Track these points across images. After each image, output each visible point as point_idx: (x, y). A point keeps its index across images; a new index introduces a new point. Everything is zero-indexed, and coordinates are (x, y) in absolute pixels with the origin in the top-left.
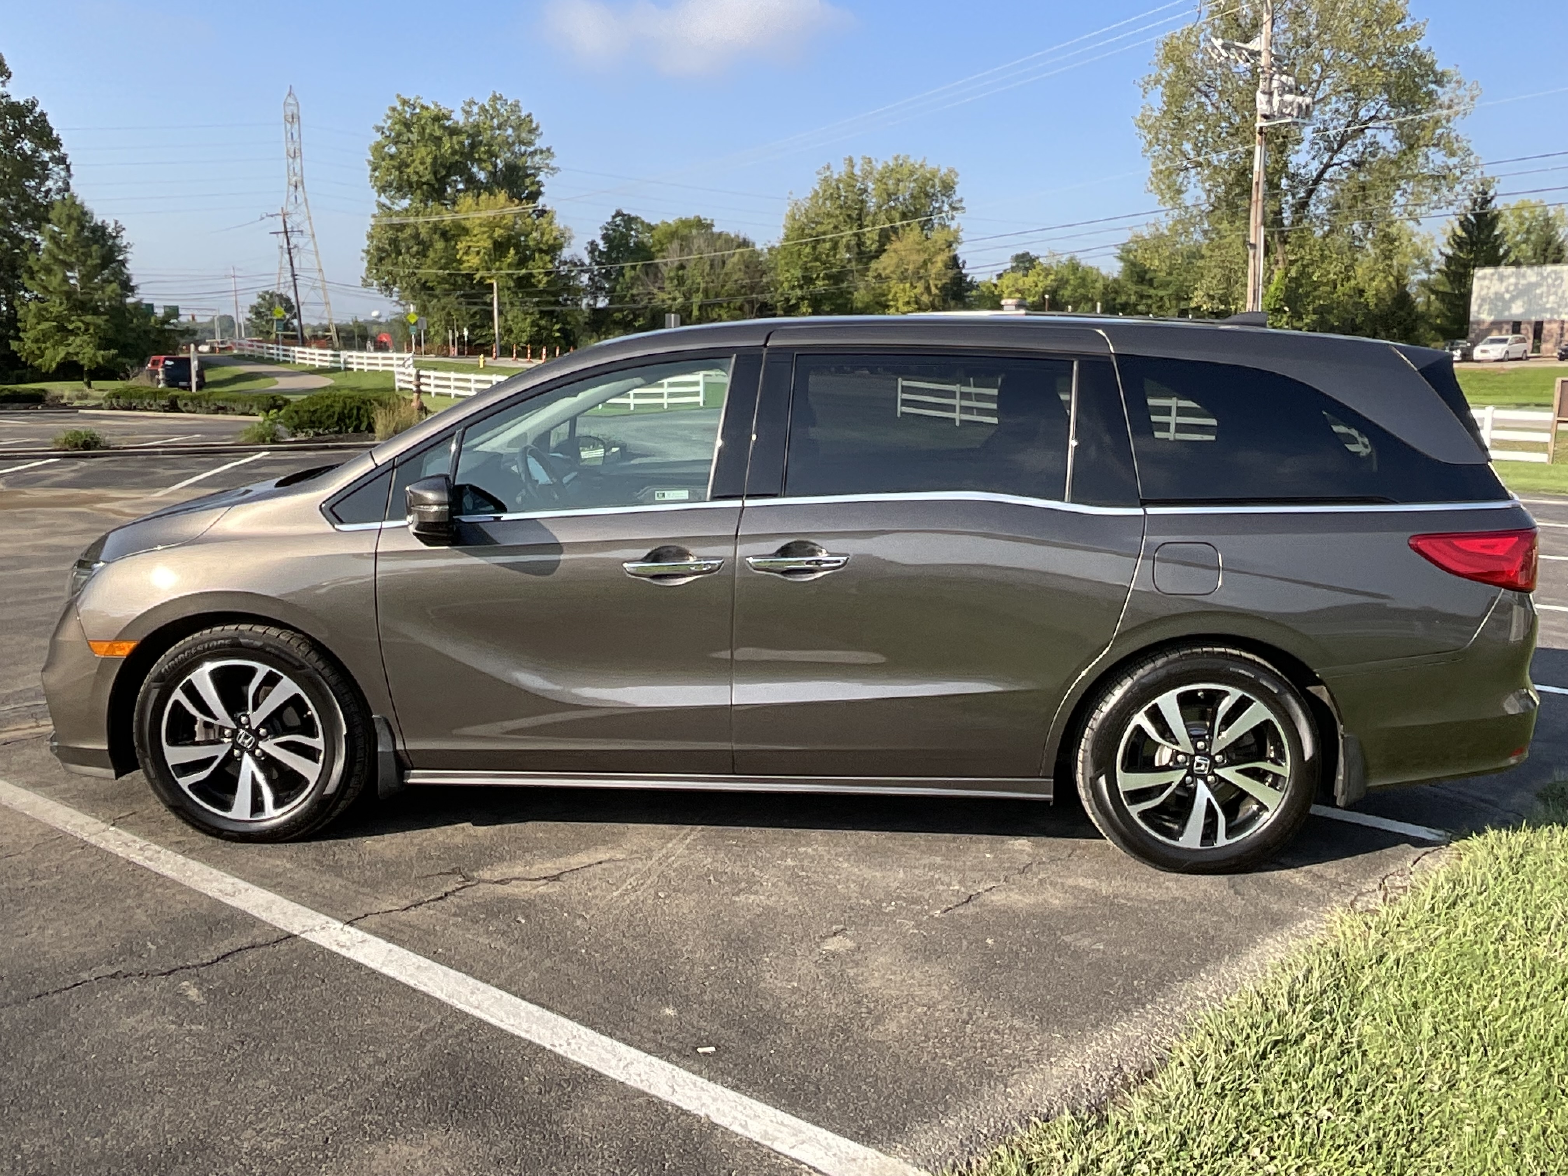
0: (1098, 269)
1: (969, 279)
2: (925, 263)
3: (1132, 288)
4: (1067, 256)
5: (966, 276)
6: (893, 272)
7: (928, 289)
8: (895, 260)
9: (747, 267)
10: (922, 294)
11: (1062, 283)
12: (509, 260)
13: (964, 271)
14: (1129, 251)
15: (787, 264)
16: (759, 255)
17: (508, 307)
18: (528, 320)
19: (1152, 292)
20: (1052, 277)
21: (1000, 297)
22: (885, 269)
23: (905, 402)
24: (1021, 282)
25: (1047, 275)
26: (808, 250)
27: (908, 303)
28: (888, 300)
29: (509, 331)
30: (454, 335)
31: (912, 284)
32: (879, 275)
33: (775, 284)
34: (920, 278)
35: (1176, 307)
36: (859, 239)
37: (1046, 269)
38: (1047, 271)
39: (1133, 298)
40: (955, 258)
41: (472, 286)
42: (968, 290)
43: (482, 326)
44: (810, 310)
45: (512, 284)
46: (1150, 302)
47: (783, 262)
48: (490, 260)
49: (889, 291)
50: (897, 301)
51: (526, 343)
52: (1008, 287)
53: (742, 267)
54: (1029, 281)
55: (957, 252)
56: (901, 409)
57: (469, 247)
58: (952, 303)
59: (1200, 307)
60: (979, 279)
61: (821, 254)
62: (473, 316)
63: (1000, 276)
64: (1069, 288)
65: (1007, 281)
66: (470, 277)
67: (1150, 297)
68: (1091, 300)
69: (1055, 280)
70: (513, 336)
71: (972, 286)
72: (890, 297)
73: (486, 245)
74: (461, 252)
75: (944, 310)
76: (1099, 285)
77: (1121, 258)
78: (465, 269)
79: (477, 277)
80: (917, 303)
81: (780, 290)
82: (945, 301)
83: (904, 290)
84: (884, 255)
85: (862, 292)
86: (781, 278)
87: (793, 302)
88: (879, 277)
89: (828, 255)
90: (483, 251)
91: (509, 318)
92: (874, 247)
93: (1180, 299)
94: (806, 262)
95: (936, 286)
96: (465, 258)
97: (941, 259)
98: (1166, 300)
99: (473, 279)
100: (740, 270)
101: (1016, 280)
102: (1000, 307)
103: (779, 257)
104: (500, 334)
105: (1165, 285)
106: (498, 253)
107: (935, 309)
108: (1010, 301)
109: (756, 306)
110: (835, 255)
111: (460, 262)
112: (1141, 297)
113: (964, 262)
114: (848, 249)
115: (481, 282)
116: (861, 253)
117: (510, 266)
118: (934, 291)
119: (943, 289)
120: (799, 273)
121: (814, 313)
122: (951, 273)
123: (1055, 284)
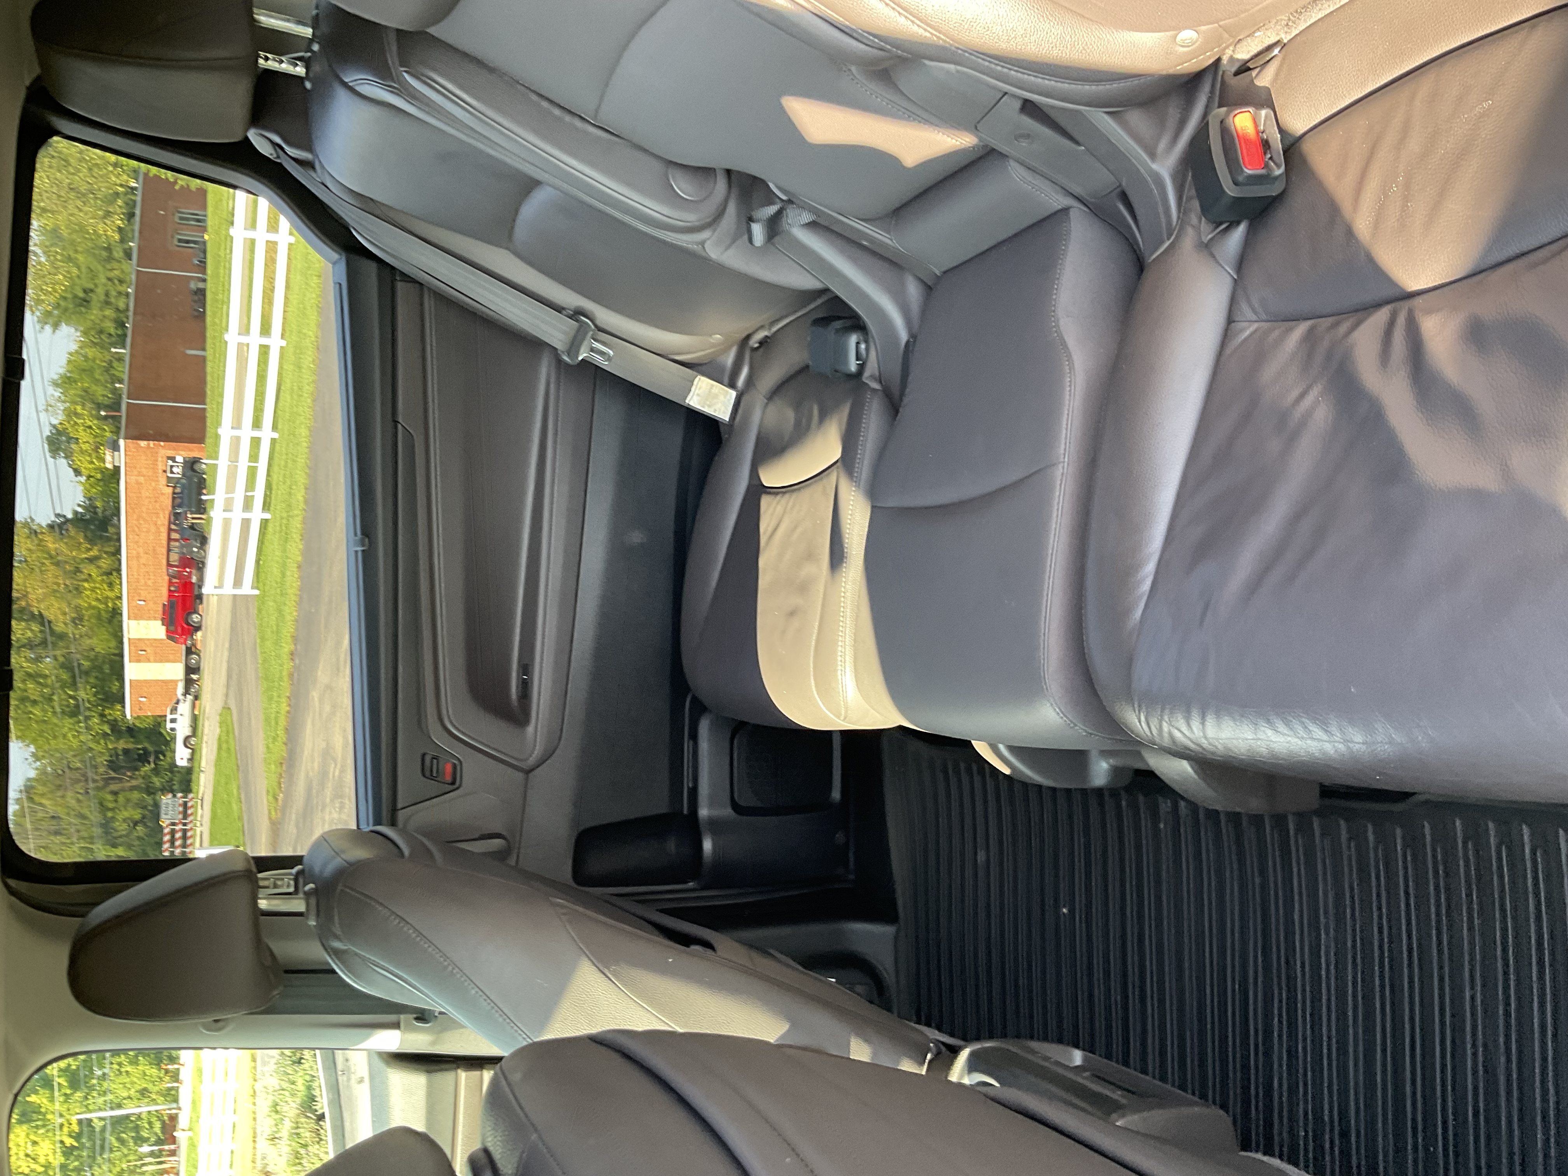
0: (71, 354)
1: (80, 510)
2: (57, 564)
3: (95, 313)
4: (51, 390)
5: (76, 513)
6: (69, 604)
7: (91, 560)
8: (53, 600)
9: (59, 787)
10: (99, 567)
11: (87, 396)
12: (45, 1101)
13: (70, 516)
14: (48, 314)
15: (55, 737)
16: (43, 772)
17: (110, 1097)
18: (129, 1069)
19: (100, 291)
20: (79, 409)
21: (103, 471)
22: (65, 614)
23: (238, 582)
24: (85, 447)
25: (76, 414)
26: (37, 711)
27: (111, 585)
28: (107, 612)
29: (144, 1092)
30: (150, 1164)
31: (86, 580)
32: (73, 621)
33: (83, 750)
34: (78, 570)
35: (120, 262)
36: (24, 646)
37: (68, 416)
38: (71, 414)
39: (108, 312)
40: (51, 527)
41: (81, 1147)
42: (95, 513)
43: (137, 1129)
44: (119, 707)
45: (79, 1095)
46: (114, 293)
47: (52, 742)
48: (44, 1126)
49: (94, 608)
50: (107, 598)
51: (160, 1069)
52: (92, 463)
53: (60, 793)
54: (83, 436)
55: (44, 524)
56: (247, 589)
57: (27, 1155)
58: (111, 530)
59: (119, 228)
60: (80, 498)
61: (42, 695)
62: (122, 1141)
63: (77, 472)
64: (94, 387)
65: (85, 466)
66: (68, 1152)
67: (107, 295)
68: (110, 363)
69: (83, 405)
70: (150, 1086)
71: (90, 507)
72: (102, 606)
73: (23, 1135)
74: (34, 1166)
75: (119, 540)
76: (91, 352)
77: (56, 326)
78: (57, 1160)
79: (69, 1141)
80: (109, 574)
81: (92, 745)
82: (109, 539)
83: (93, 590)
84: (45, 613)
85: (94, 642)
86: (75, 743)
87: (107, 729)
88: (78, 620)
89: (45, 686)
90: (32, 1137)
91: (125, 1094)
92: (35, 627)
93: (110, 259)
94: (54, 713)
95: (88, 550)
96: (42, 1160)
97: (51, 544)
98: (111, 274)
99: (73, 1148)
100: (63, 797)
101: (82, 452)
102: (117, 469)
103: (46, 747)
104: (148, 1104)
105: (92, 274)
106: (35, 1116)
107: (118, 551)
108: (108, 458)
109: (113, 774)
110: (45, 677)
111: (48, 1166)
112: (107, 303)
113: (58, 515)
114: (38, 659)
115: (77, 1137)
116: (44, 643)
117: (52, 1099)
118: (94, 552)
119: (92, 541)
120: (68, 722)
121: (122, 701)
122: (72, 532)
123: (89, 405)
